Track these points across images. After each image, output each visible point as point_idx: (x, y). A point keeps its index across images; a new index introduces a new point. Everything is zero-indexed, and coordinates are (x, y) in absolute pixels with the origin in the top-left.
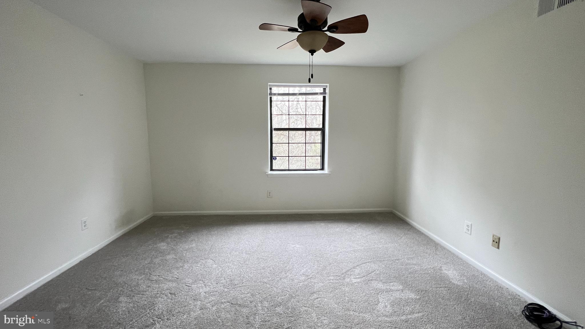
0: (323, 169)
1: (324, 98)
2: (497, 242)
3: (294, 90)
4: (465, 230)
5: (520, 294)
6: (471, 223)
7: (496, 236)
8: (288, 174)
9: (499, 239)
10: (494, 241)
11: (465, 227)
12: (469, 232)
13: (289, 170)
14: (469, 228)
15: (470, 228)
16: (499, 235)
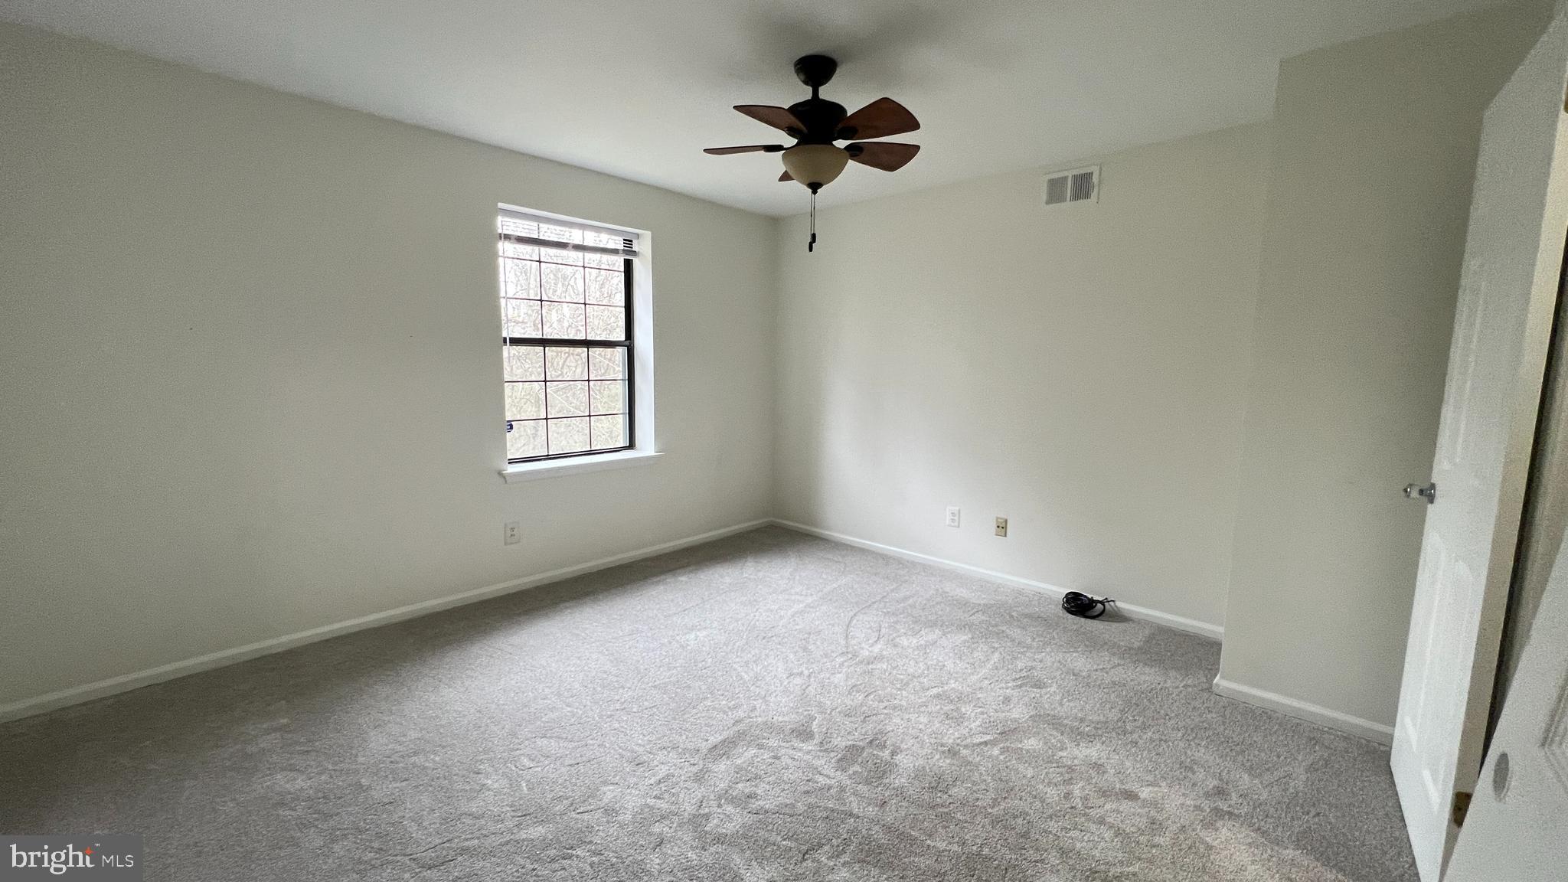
0: (631, 446)
1: (628, 264)
2: (1002, 528)
3: (562, 233)
4: (947, 522)
5: (1039, 591)
6: (957, 508)
7: (1001, 519)
8: (548, 470)
9: (1006, 521)
10: (998, 527)
11: (949, 517)
12: (956, 524)
13: (548, 457)
14: (956, 518)
15: (956, 516)
16: (1006, 518)
